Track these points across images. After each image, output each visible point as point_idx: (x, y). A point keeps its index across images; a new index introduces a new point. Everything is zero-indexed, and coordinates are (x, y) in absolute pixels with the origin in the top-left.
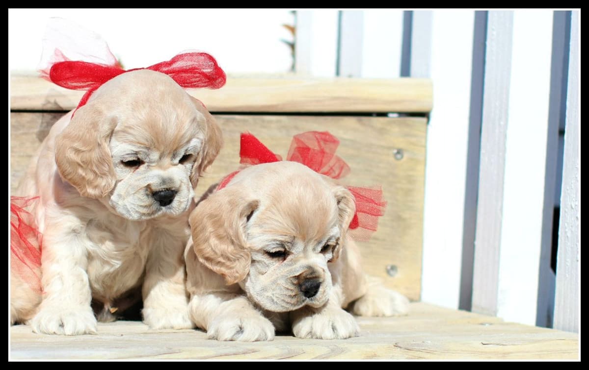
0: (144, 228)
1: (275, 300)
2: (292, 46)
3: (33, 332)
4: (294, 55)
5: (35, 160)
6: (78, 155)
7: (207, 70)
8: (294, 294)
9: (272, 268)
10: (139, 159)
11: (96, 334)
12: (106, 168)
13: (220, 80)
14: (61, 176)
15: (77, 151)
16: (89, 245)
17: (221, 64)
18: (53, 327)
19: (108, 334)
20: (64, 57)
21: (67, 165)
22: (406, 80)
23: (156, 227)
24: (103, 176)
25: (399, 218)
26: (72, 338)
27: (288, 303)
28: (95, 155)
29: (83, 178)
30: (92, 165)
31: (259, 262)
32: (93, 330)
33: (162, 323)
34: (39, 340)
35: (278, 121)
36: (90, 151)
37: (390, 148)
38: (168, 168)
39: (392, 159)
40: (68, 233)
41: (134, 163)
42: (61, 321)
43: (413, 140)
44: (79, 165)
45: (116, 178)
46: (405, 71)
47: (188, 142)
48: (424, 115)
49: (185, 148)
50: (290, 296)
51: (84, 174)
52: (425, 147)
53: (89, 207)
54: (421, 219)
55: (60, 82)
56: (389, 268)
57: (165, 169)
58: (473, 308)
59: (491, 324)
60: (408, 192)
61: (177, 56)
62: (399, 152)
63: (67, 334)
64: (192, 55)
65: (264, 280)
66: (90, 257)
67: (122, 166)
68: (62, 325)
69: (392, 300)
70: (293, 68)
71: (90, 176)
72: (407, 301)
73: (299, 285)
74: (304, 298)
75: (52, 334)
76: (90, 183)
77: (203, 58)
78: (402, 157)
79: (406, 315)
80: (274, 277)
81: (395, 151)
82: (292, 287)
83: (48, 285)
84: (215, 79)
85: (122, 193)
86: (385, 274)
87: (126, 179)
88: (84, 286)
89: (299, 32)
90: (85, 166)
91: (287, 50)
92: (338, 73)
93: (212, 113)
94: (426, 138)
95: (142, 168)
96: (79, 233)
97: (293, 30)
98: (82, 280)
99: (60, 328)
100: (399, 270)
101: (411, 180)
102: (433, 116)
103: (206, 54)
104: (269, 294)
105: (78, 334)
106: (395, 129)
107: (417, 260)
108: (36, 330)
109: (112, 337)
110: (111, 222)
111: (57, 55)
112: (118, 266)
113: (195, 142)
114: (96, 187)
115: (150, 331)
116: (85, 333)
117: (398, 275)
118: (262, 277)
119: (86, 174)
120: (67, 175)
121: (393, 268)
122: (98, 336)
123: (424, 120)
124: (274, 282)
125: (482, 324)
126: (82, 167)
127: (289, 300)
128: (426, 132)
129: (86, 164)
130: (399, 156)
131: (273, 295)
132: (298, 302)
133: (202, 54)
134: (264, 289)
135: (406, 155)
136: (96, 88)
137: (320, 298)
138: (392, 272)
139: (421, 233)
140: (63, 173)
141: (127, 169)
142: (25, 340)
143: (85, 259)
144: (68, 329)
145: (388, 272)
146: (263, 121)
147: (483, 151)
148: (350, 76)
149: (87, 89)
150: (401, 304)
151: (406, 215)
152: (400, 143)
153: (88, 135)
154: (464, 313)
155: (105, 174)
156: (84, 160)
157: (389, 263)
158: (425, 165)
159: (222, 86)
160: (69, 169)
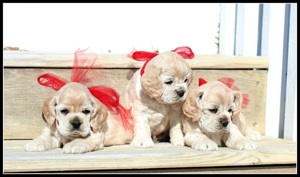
0: (168, 109)
1: (212, 128)
2: (218, 44)
3: (131, 147)
4: (218, 48)
5: (128, 86)
6: (149, 83)
7: (188, 53)
8: (219, 125)
9: (211, 116)
10: (171, 81)
11: (154, 148)
12: (160, 86)
13: (192, 56)
14: (143, 90)
15: (149, 82)
16: (149, 116)
17: (193, 51)
18: (139, 145)
19: (158, 148)
20: (136, 50)
21: (146, 87)
22: (259, 57)
23: (172, 109)
24: (159, 89)
25: (257, 106)
26: (146, 149)
27: (217, 128)
28: (155, 82)
29: (152, 91)
30: (154, 86)
31: (206, 113)
32: (153, 146)
33: (177, 143)
34: (134, 150)
35: (216, 72)
36: (154, 81)
37: (254, 81)
38: (182, 83)
39: (255, 85)
40: (142, 112)
41: (170, 83)
42: (141, 143)
43: (263, 78)
44: (150, 86)
45: (163, 89)
46: (259, 54)
47: (187, 74)
48: (266, 69)
49: (186, 77)
50: (218, 126)
51: (152, 89)
52: (266, 80)
53: (149, 102)
54: (265, 106)
55: (136, 59)
56: (254, 123)
57: (180, 84)
58: (284, 138)
59: (291, 144)
60: (261, 97)
61: (177, 48)
62: (258, 82)
63: (144, 148)
64: (183, 47)
65: (208, 121)
66: (149, 120)
67: (165, 84)
68: (142, 145)
69: (256, 135)
70: (218, 52)
71: (154, 90)
72: (261, 135)
73: (221, 122)
74: (223, 127)
75: (138, 148)
76: (154, 92)
77: (186, 48)
78: (259, 84)
79: (261, 140)
80: (212, 120)
81: (256, 82)
82: (219, 123)
83: (136, 130)
84: (191, 56)
85: (166, 94)
86: (253, 126)
87: (166, 89)
88: (148, 130)
89: (220, 40)
90: (152, 87)
91: (217, 46)
92: (234, 54)
93: (192, 69)
94: (267, 77)
95: (172, 84)
96: (145, 112)
97: (218, 39)
98: (148, 128)
99: (141, 145)
100: (258, 124)
101: (261, 92)
102: (269, 69)
103: (187, 47)
104: (210, 126)
105: (147, 148)
106: (256, 74)
107: (264, 120)
108: (132, 146)
109: (160, 149)
110: (157, 107)
111: (133, 49)
112: (159, 123)
113: (189, 75)
114: (156, 93)
115: (173, 146)
116: (150, 147)
117: (257, 126)
118: (208, 120)
119: (153, 90)
120: (146, 90)
121: (256, 123)
122: (155, 149)
123: (266, 71)
124: (212, 121)
125: (288, 143)
126: (151, 87)
127: (217, 127)
128: (267, 75)
129: (152, 86)
130: (257, 84)
131: (212, 126)
132: (220, 128)
133: (186, 47)
134: (209, 124)
135: (260, 84)
136: (149, 60)
137: (228, 128)
138: (255, 125)
139: (265, 111)
140: (144, 90)
141: (167, 85)
142: (129, 150)
143: (148, 121)
144: (144, 146)
145: (254, 125)
146: (210, 72)
147: (287, 82)
148: (239, 55)
149: (146, 61)
150: (259, 137)
151: (260, 105)
152: (258, 79)
153: (152, 75)
154: (281, 139)
155: (160, 88)
156: (151, 84)
157: (254, 122)
158: (267, 87)
159: (193, 58)
160: (146, 88)
